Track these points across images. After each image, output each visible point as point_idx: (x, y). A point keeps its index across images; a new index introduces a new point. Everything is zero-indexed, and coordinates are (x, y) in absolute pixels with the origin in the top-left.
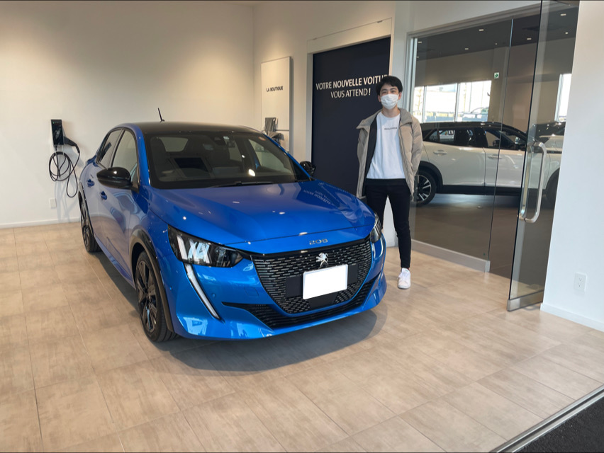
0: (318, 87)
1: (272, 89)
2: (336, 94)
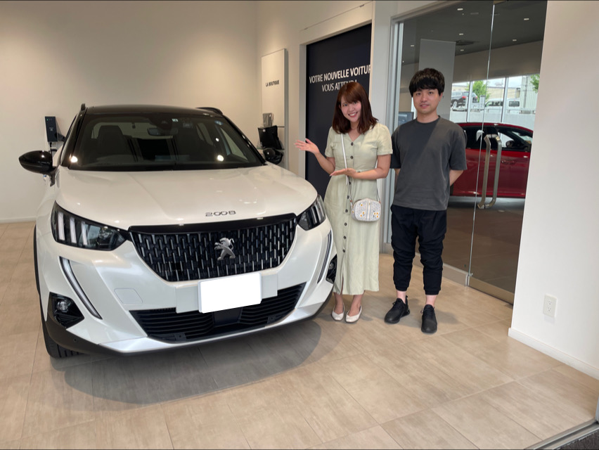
0: (311, 80)
1: (270, 84)
2: (326, 87)
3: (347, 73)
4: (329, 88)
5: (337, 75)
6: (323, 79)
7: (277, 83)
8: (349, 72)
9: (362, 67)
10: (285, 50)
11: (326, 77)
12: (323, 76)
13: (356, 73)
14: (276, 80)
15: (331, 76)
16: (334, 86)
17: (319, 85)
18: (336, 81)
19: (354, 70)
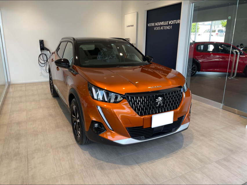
0: (149, 25)
1: (129, 26)
2: (156, 28)
3: (167, 23)
4: (158, 28)
5: (162, 23)
6: (155, 25)
7: (133, 26)
8: (168, 22)
9: (175, 21)
10: (137, 12)
11: (156, 24)
12: (155, 24)
13: (172, 23)
14: (132, 25)
15: (159, 24)
16: (160, 28)
17: (153, 27)
18: (161, 26)
19: (171, 22)
